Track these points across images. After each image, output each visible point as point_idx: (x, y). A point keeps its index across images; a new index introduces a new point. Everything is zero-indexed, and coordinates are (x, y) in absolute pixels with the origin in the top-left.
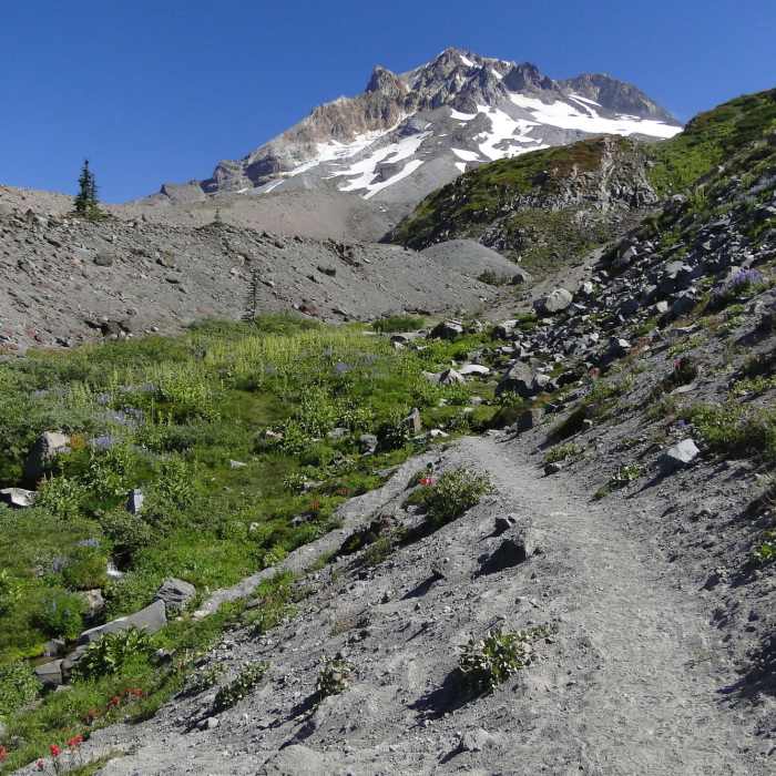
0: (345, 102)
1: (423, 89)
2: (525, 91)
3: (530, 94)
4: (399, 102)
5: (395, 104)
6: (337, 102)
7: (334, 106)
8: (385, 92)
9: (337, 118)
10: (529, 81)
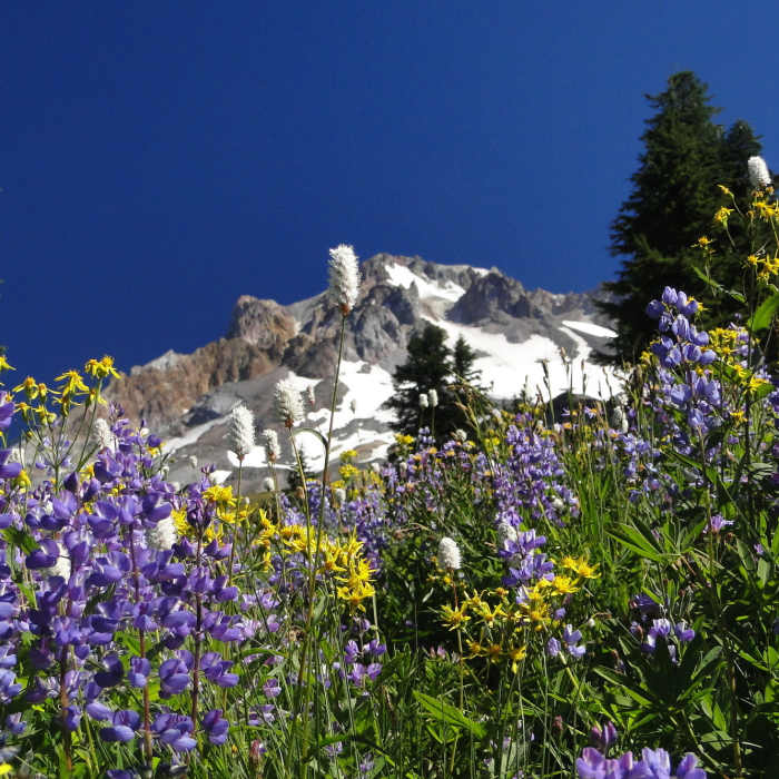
0: (172, 363)
1: (316, 330)
2: (485, 321)
3: (493, 326)
4: (272, 353)
5: (264, 357)
6: (159, 364)
7: (150, 370)
8: (251, 339)
9: (153, 390)
10: (493, 305)
